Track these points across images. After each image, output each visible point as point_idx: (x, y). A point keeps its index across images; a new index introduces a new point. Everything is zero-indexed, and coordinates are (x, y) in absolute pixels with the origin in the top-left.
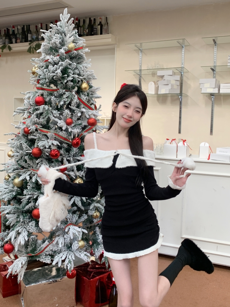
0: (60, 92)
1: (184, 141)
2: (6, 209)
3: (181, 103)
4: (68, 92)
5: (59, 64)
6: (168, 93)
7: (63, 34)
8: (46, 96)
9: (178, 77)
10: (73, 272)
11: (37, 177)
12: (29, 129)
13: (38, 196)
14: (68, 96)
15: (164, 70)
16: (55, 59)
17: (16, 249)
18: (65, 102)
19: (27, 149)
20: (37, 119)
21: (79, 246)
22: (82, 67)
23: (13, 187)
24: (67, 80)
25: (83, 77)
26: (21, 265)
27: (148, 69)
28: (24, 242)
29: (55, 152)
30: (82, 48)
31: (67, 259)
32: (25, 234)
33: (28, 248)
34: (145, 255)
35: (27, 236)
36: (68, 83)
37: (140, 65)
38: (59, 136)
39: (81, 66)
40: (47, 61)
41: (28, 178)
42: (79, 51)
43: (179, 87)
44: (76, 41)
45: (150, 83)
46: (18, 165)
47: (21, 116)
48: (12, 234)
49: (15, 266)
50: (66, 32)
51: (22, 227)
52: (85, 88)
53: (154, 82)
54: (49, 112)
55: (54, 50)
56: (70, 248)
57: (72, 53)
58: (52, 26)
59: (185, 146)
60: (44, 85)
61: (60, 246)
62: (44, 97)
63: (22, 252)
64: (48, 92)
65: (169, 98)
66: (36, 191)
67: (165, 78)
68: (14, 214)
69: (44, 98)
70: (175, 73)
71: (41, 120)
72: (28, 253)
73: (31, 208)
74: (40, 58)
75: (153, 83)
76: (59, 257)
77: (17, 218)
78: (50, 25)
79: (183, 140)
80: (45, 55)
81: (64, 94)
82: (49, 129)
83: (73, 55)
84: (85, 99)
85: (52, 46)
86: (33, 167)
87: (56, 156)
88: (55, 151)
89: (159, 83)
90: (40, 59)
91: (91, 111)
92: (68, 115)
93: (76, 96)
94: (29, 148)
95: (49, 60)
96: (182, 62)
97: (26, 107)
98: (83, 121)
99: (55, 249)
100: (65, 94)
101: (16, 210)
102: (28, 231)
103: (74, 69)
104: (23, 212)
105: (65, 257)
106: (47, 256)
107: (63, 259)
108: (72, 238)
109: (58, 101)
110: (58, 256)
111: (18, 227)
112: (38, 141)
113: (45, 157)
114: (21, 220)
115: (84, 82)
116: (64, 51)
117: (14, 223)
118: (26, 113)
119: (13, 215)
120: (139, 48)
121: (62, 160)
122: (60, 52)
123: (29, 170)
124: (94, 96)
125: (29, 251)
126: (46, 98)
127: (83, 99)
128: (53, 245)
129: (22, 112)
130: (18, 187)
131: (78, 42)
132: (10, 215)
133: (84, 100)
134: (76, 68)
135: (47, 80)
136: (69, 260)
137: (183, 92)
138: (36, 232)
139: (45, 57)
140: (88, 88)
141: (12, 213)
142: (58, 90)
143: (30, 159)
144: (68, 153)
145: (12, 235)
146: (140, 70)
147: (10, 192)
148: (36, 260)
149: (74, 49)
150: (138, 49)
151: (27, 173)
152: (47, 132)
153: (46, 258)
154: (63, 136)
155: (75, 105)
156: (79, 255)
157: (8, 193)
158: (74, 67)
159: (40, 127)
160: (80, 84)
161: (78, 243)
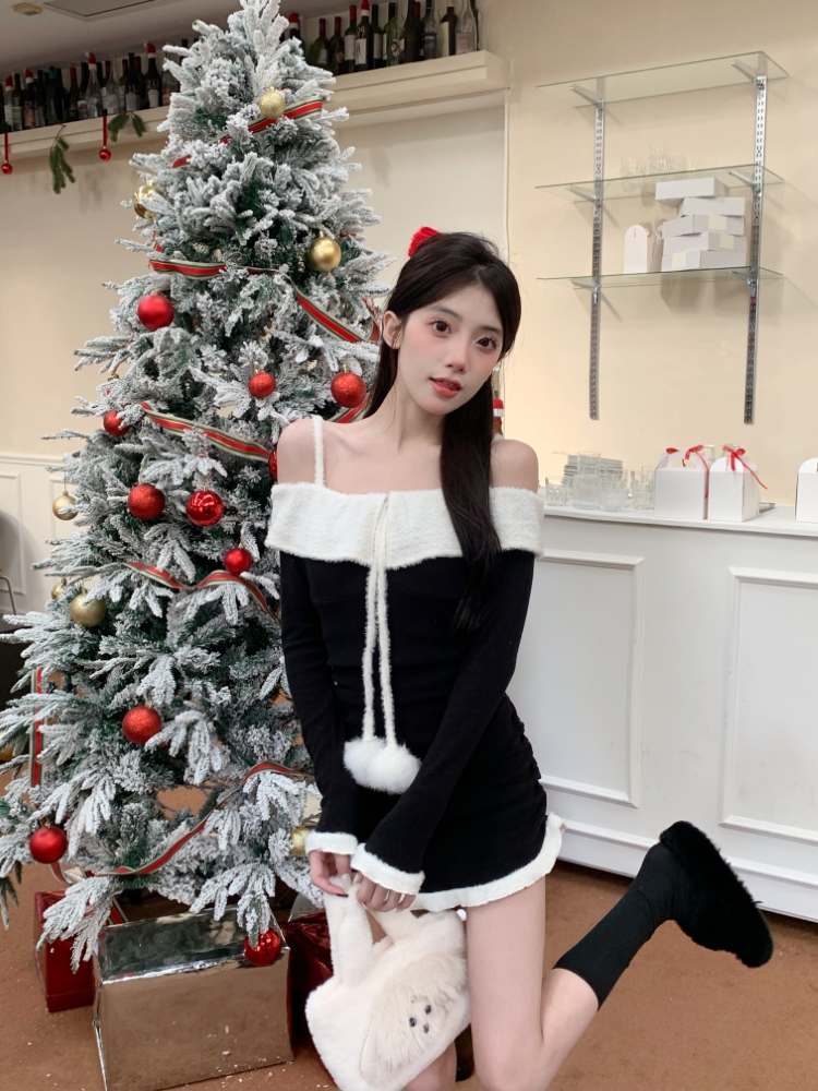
0: (228, 275)
1: (736, 454)
2: (41, 703)
3: (753, 305)
4: (261, 277)
5: (227, 173)
6: (697, 266)
7: (248, 58)
8: (180, 294)
9: (738, 205)
10: (269, 941)
11: (147, 594)
12: (119, 415)
13: (151, 661)
14: (257, 292)
15: (687, 178)
16: (210, 155)
17: (72, 849)
18: (245, 312)
19: (115, 489)
20: (147, 378)
21: (292, 847)
22: (315, 178)
23: (69, 627)
24: (255, 230)
25: (319, 218)
26: (83, 905)
27: (625, 176)
28: (96, 827)
29: (204, 502)
30: (318, 105)
31: (248, 891)
32: (103, 797)
33: (117, 846)
34: (490, 903)
35: (107, 804)
36: (257, 243)
37: (598, 162)
38: (227, 440)
39: (311, 175)
40: (181, 162)
41: (116, 597)
42: (307, 119)
43: (745, 244)
44: (297, 82)
45: (630, 231)
46: (90, 546)
47: (101, 369)
48: (61, 794)
49: (64, 910)
50: (257, 50)
51: (95, 772)
52: (328, 259)
53: (647, 226)
54: (189, 352)
55: (210, 118)
56: (266, 855)
57: (277, 128)
58: (202, 28)
59: (735, 474)
60: (176, 252)
61: (223, 845)
62: (172, 296)
63: (97, 859)
64: (191, 280)
65: (709, 289)
66: (145, 641)
67: (686, 208)
68: (73, 722)
69: (173, 299)
70: (727, 189)
71: (162, 383)
72: (115, 864)
73: (131, 703)
74: (163, 151)
75: (643, 233)
76: (220, 885)
77: (84, 735)
78: (195, 28)
79: (729, 450)
80: (181, 141)
81: (245, 282)
82: (192, 418)
83: (281, 137)
84: (326, 302)
85: (201, 103)
86: (140, 556)
87: (209, 512)
88: (205, 497)
89: (664, 228)
90: (162, 156)
91: (346, 344)
92: (256, 363)
93: (289, 290)
94: (121, 484)
95: (189, 156)
96: (759, 144)
97: (120, 337)
98: (320, 385)
99: (209, 853)
100: (248, 282)
101: (76, 710)
102: (118, 786)
103: (284, 186)
104: (104, 717)
105: (242, 883)
106: (182, 879)
107: (233, 891)
108: (266, 816)
109: (224, 309)
110: (216, 882)
111: (84, 769)
112: (151, 459)
113: (177, 518)
114: (94, 747)
115: (326, 235)
116: (247, 122)
117: (69, 756)
118: (116, 358)
119: (69, 726)
120: (593, 98)
121: (238, 528)
122: (232, 126)
123: (123, 567)
124: (364, 287)
125: (121, 856)
126: (179, 302)
127: (319, 300)
128: (203, 840)
129: (104, 353)
130: (87, 628)
131: (301, 86)
132: (54, 727)
133: (321, 307)
134: (291, 185)
135: (182, 232)
136: (252, 896)
137: (763, 263)
138: (141, 789)
139: (178, 150)
140: (337, 260)
141: (62, 719)
142: (220, 271)
143: (128, 526)
144: (257, 504)
145: (60, 798)
146: (599, 183)
147: (64, 643)
148: (146, 889)
149: (281, 111)
150: (588, 103)
151: (114, 576)
152: (182, 427)
153: (177, 886)
154: (243, 439)
155: (289, 325)
156: (293, 880)
157: (55, 646)
158: (283, 179)
159: (160, 411)
160: (307, 244)
161: (289, 835)
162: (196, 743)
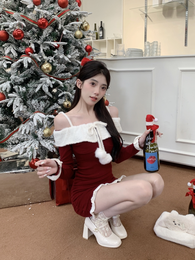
13: (4, 82)
29: (18, 32)
56: (38, 138)
76: (22, 145)
105: (29, 145)
107: (26, 147)
108: (36, 125)
136: (31, 148)
156: (44, 144)
161: (43, 130)
162: (15, 103)
